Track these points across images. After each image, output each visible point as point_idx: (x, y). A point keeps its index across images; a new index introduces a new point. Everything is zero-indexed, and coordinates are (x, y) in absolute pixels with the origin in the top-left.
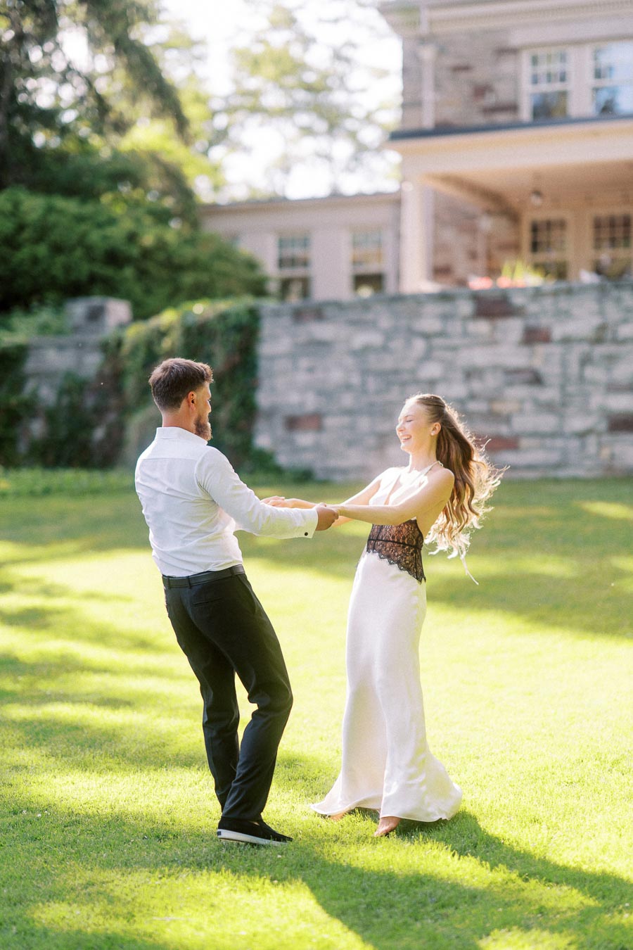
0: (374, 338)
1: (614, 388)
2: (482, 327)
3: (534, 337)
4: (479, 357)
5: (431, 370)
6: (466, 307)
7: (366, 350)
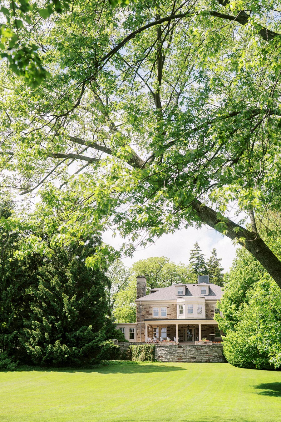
0: (169, 349)
1: (191, 354)
2: (179, 349)
3: (184, 350)
4: (179, 351)
5: (174, 352)
6: (177, 347)
7: (167, 350)
